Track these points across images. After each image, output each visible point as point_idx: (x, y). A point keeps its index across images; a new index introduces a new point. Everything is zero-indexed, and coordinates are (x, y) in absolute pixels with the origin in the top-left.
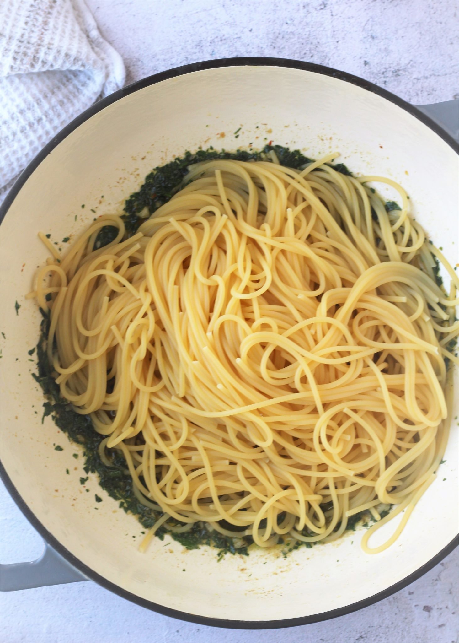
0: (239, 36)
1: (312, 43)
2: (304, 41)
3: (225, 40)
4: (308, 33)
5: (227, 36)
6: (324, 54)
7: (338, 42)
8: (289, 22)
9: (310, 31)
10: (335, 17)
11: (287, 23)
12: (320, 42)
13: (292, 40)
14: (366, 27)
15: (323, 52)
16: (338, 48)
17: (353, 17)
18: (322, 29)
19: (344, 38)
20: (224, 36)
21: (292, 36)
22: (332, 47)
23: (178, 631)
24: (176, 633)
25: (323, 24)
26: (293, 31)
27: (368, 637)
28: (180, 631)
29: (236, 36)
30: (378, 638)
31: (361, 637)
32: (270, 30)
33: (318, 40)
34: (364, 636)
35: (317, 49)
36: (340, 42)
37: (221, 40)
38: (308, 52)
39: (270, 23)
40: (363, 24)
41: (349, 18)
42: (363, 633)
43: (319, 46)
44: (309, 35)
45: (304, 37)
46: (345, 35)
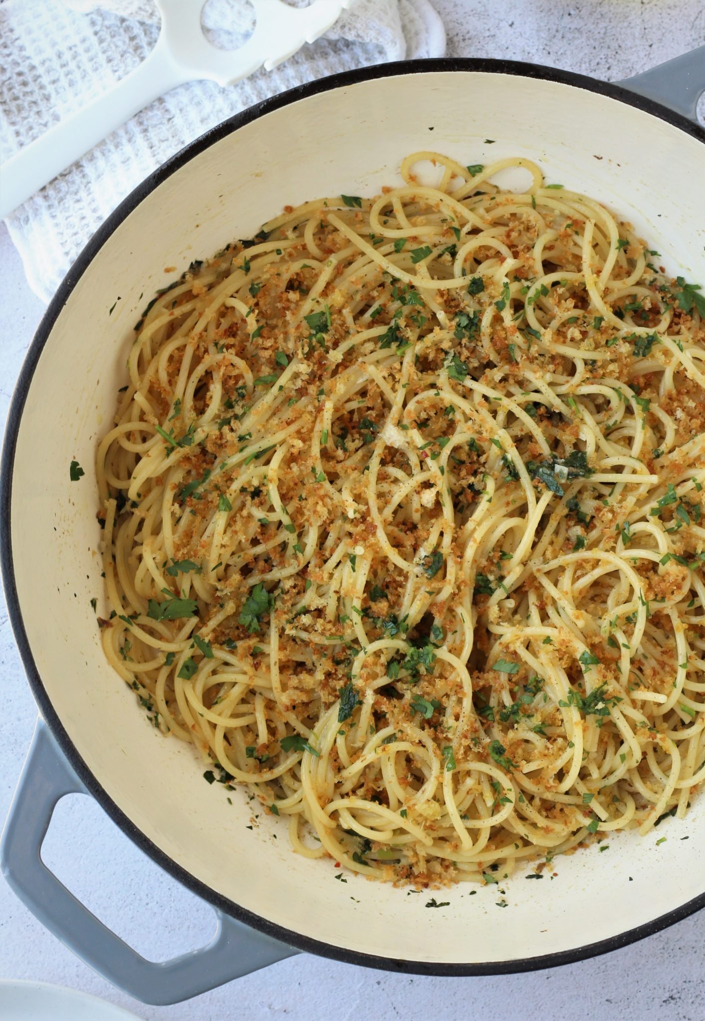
0: (492, 33)
1: (609, 47)
2: (596, 44)
3: (469, 39)
4: (602, 31)
5: (472, 33)
6: (629, 65)
7: (651, 46)
8: (572, 12)
9: (606, 28)
10: (648, 6)
11: (569, 14)
12: (623, 46)
13: (577, 42)
14: (697, 22)
15: (627, 61)
16: (651, 56)
17: (675, 6)
18: (626, 24)
19: (660, 40)
20: (468, 32)
21: (577, 35)
22: (642, 54)
23: (379, 983)
24: (377, 986)
25: (627, 17)
26: (578, 27)
27: (683, 997)
28: (382, 982)
29: (487, 34)
30: (698, 1000)
31: (672, 998)
32: (542, 24)
33: (620, 42)
34: (676, 996)
35: (617, 56)
36: (654, 46)
37: (464, 40)
38: (603, 61)
39: (543, 14)
40: (692, 19)
41: (669, 8)
42: (675, 991)
43: (620, 52)
44: (605, 33)
45: (597, 36)
46: (663, 34)
